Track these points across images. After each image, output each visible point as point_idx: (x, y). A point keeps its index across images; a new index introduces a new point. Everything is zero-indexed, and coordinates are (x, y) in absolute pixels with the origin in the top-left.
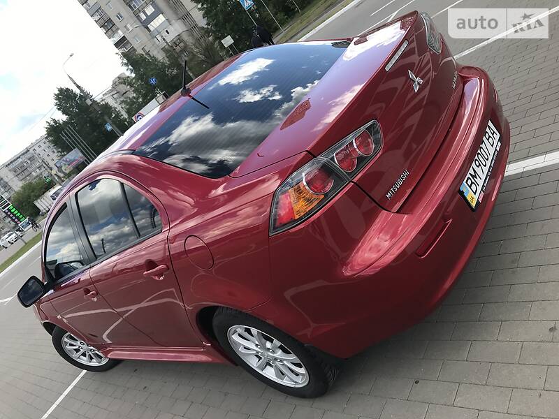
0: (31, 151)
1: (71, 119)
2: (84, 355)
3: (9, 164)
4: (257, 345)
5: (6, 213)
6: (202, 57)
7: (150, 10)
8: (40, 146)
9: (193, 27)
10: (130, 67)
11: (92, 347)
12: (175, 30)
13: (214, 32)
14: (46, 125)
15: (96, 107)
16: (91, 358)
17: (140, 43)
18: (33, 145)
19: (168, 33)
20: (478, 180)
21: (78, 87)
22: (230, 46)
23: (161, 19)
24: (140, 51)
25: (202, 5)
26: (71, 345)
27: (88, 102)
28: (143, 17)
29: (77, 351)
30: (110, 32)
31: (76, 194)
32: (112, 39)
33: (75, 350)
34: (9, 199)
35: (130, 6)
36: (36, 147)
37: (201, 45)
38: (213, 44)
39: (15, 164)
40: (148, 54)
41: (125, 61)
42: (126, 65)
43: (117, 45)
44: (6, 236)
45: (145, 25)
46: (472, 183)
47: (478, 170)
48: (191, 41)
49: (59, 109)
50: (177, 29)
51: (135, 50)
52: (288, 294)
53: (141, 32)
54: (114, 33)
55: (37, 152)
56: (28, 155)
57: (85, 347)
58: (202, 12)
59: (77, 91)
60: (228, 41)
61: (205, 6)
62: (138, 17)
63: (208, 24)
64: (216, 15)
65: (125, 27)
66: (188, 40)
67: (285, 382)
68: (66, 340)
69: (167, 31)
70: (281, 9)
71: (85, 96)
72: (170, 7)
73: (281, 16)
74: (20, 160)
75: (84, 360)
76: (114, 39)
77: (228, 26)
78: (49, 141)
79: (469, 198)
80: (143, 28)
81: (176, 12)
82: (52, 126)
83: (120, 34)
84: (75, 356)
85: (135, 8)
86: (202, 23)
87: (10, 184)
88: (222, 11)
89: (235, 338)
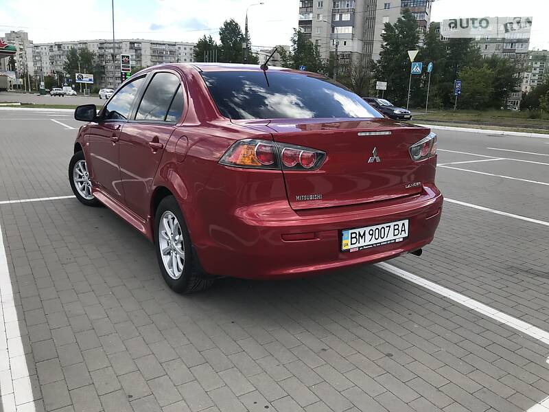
0: (177, 47)
1: (223, 47)
2: (82, 183)
3: (154, 44)
4: (172, 234)
5: (122, 75)
6: (354, 82)
7: (346, 17)
8: (185, 49)
9: (366, 55)
10: (296, 45)
11: (90, 182)
12: (352, 46)
13: (378, 71)
14: (202, 38)
15: (246, 53)
16: (84, 189)
17: (318, 34)
18: (182, 44)
19: (345, 44)
20: (362, 241)
21: (246, 29)
22: (381, 91)
23: (349, 30)
24: (313, 40)
25: (386, 45)
26: (80, 170)
27: (244, 46)
28: (337, 18)
29: (80, 177)
30: (304, 10)
31: (156, 73)
32: (301, 16)
33: (80, 175)
34: (132, 67)
35: (334, 3)
36: (182, 47)
37: (360, 72)
38: (370, 79)
39: (158, 47)
40: (316, 47)
41: (296, 39)
42: (294, 42)
43: (301, 23)
44: (108, 90)
45: (334, 25)
46: (355, 237)
47: (368, 237)
48: (356, 63)
49: (220, 34)
50: (354, 47)
51: (310, 37)
52: (212, 227)
53: (326, 27)
54: (307, 12)
55: (180, 51)
56: (171, 48)
57: (86, 178)
58: (382, 50)
59: (243, 32)
60: (382, 86)
61: (388, 47)
62: (333, 16)
63: (379, 62)
64: (391, 60)
65: (318, 15)
66: (355, 60)
67: (169, 271)
68: (80, 164)
69: (345, 42)
70: (442, 95)
71: (245, 39)
72: (363, 27)
73: (438, 101)
74: (164, 47)
75: (79, 187)
76: (303, 17)
77: (393, 76)
78: (194, 51)
79: (344, 242)
80: (330, 25)
81: (364, 34)
82: (206, 41)
83: (310, 17)
84: (76, 179)
85: (338, 7)
86: (376, 57)
87: (143, 57)
88: (397, 60)
89: (165, 221)
